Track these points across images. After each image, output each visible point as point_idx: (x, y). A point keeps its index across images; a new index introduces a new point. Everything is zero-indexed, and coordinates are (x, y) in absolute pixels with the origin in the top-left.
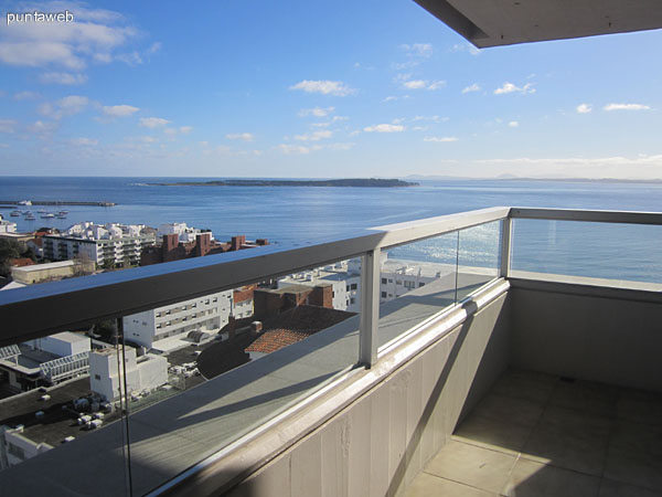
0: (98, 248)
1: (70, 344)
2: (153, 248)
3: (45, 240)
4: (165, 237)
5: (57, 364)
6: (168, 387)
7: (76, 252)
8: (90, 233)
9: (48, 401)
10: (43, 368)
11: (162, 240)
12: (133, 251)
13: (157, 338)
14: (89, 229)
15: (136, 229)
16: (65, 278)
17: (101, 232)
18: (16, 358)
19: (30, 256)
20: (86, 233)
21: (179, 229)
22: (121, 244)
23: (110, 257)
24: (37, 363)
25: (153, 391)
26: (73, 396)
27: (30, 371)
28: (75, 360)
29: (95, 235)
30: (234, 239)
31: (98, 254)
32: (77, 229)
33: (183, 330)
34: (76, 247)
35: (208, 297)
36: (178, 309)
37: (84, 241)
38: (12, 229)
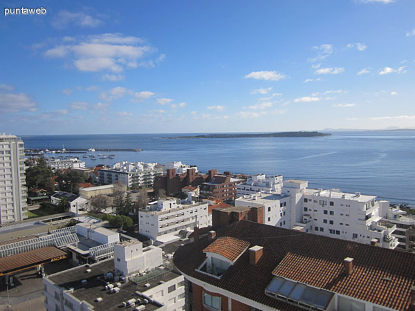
0: (129, 177)
1: (107, 237)
2: (161, 177)
3: (99, 172)
4: (168, 171)
5: (100, 249)
6: (162, 268)
7: (117, 179)
8: (125, 168)
9: (90, 273)
10: (91, 251)
11: (166, 173)
12: (149, 179)
13: (159, 235)
14: (125, 165)
15: (152, 166)
16: (109, 195)
17: (131, 167)
18: (77, 244)
19: (90, 182)
20: (122, 168)
21: (177, 165)
22: (142, 175)
23: (136, 182)
24: (88, 247)
25: (152, 270)
26: (104, 271)
27: (83, 252)
28: (110, 246)
29: (128, 169)
30: (210, 172)
31: (129, 180)
32: (117, 165)
33: (176, 229)
34: (117, 176)
35: (192, 209)
36: (173, 216)
37: (121, 173)
38: (83, 165)
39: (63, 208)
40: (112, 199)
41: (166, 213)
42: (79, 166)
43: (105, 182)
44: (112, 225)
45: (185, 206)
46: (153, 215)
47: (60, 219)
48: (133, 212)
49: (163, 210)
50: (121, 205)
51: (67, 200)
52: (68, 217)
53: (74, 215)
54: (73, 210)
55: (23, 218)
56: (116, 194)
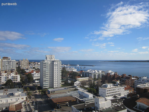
0: (93, 75)
1: (89, 95)
2: (104, 76)
3: (82, 73)
4: (107, 73)
5: (86, 99)
6: (111, 108)
7: (88, 76)
8: (91, 72)
9: (86, 106)
10: (84, 99)
11: (106, 74)
12: (100, 76)
13: (106, 96)
14: (91, 71)
15: (100, 71)
16: (87, 81)
17: (93, 72)
18: (79, 97)
19: (79, 76)
20: (90, 72)
21: (110, 72)
22: (97, 75)
23: (95, 77)
25: (108, 108)
26: (91, 106)
27: (81, 100)
28: (89, 99)
29: (92, 72)
30: (123, 75)
31: (93, 76)
32: (88, 71)
33: (112, 95)
34: (88, 75)
35: (118, 88)
36: (111, 90)
37: (90, 73)
38: (76, 70)
39: (72, 84)
40: (88, 82)
41: (109, 89)
42: (75, 70)
43: (84, 76)
44: (90, 91)
45: (116, 87)
46: (104, 89)
47: (71, 88)
48: (96, 88)
49: (108, 88)
50: (91, 85)
51: (73, 82)
52: (74, 87)
53: (75, 87)
54: (75, 85)
55: (60, 86)
56: (89, 81)
